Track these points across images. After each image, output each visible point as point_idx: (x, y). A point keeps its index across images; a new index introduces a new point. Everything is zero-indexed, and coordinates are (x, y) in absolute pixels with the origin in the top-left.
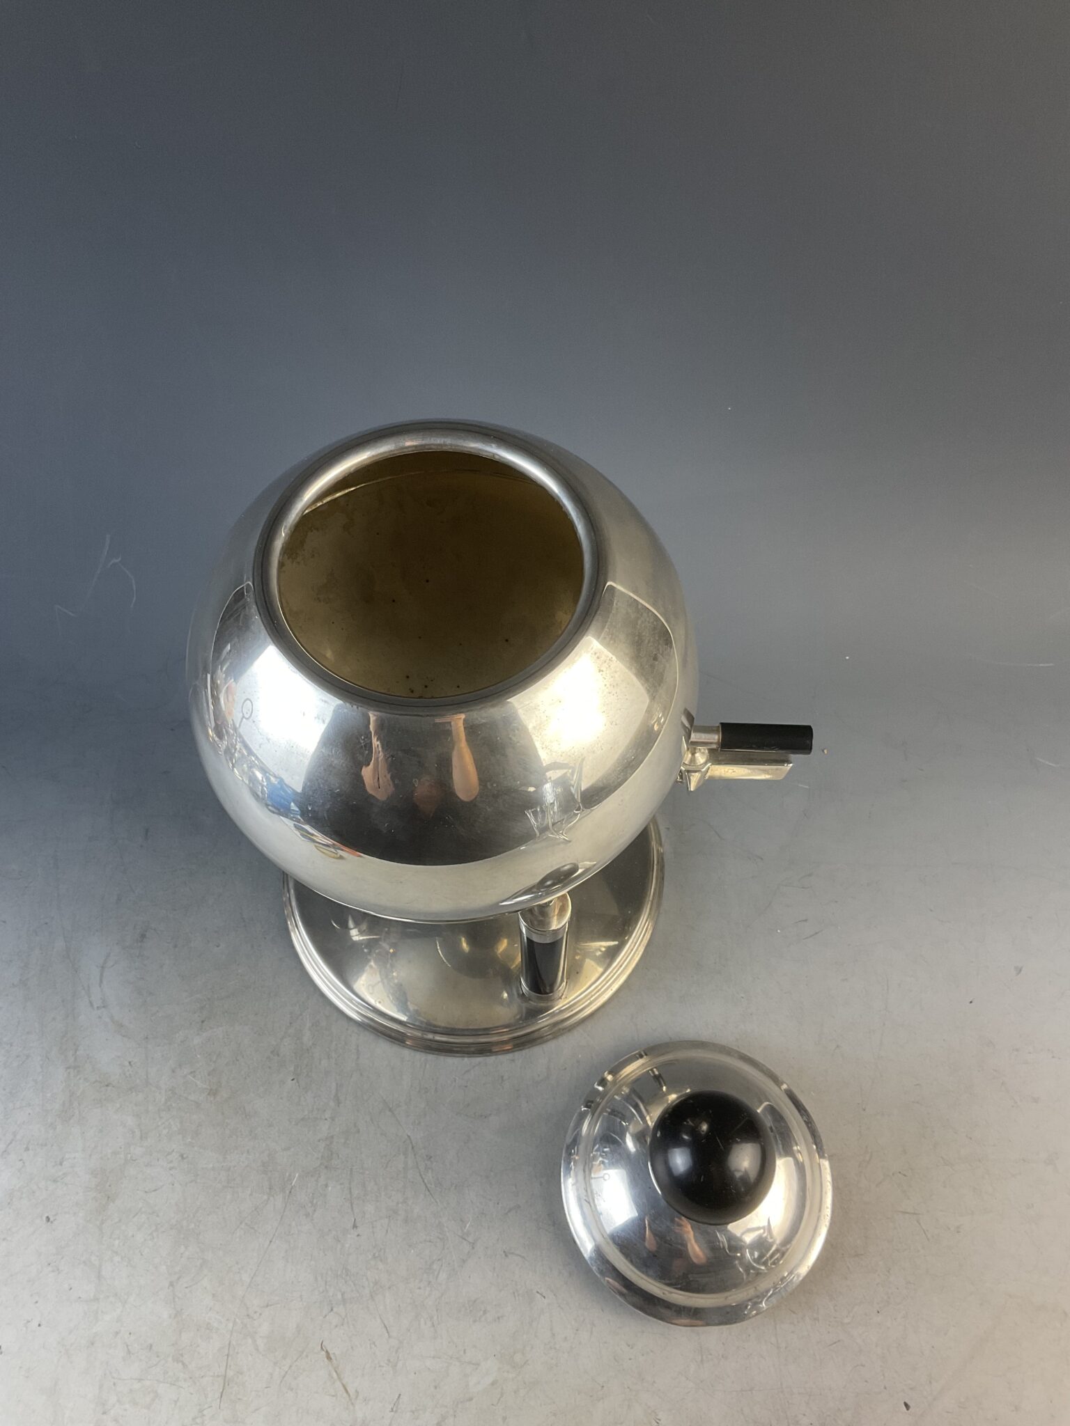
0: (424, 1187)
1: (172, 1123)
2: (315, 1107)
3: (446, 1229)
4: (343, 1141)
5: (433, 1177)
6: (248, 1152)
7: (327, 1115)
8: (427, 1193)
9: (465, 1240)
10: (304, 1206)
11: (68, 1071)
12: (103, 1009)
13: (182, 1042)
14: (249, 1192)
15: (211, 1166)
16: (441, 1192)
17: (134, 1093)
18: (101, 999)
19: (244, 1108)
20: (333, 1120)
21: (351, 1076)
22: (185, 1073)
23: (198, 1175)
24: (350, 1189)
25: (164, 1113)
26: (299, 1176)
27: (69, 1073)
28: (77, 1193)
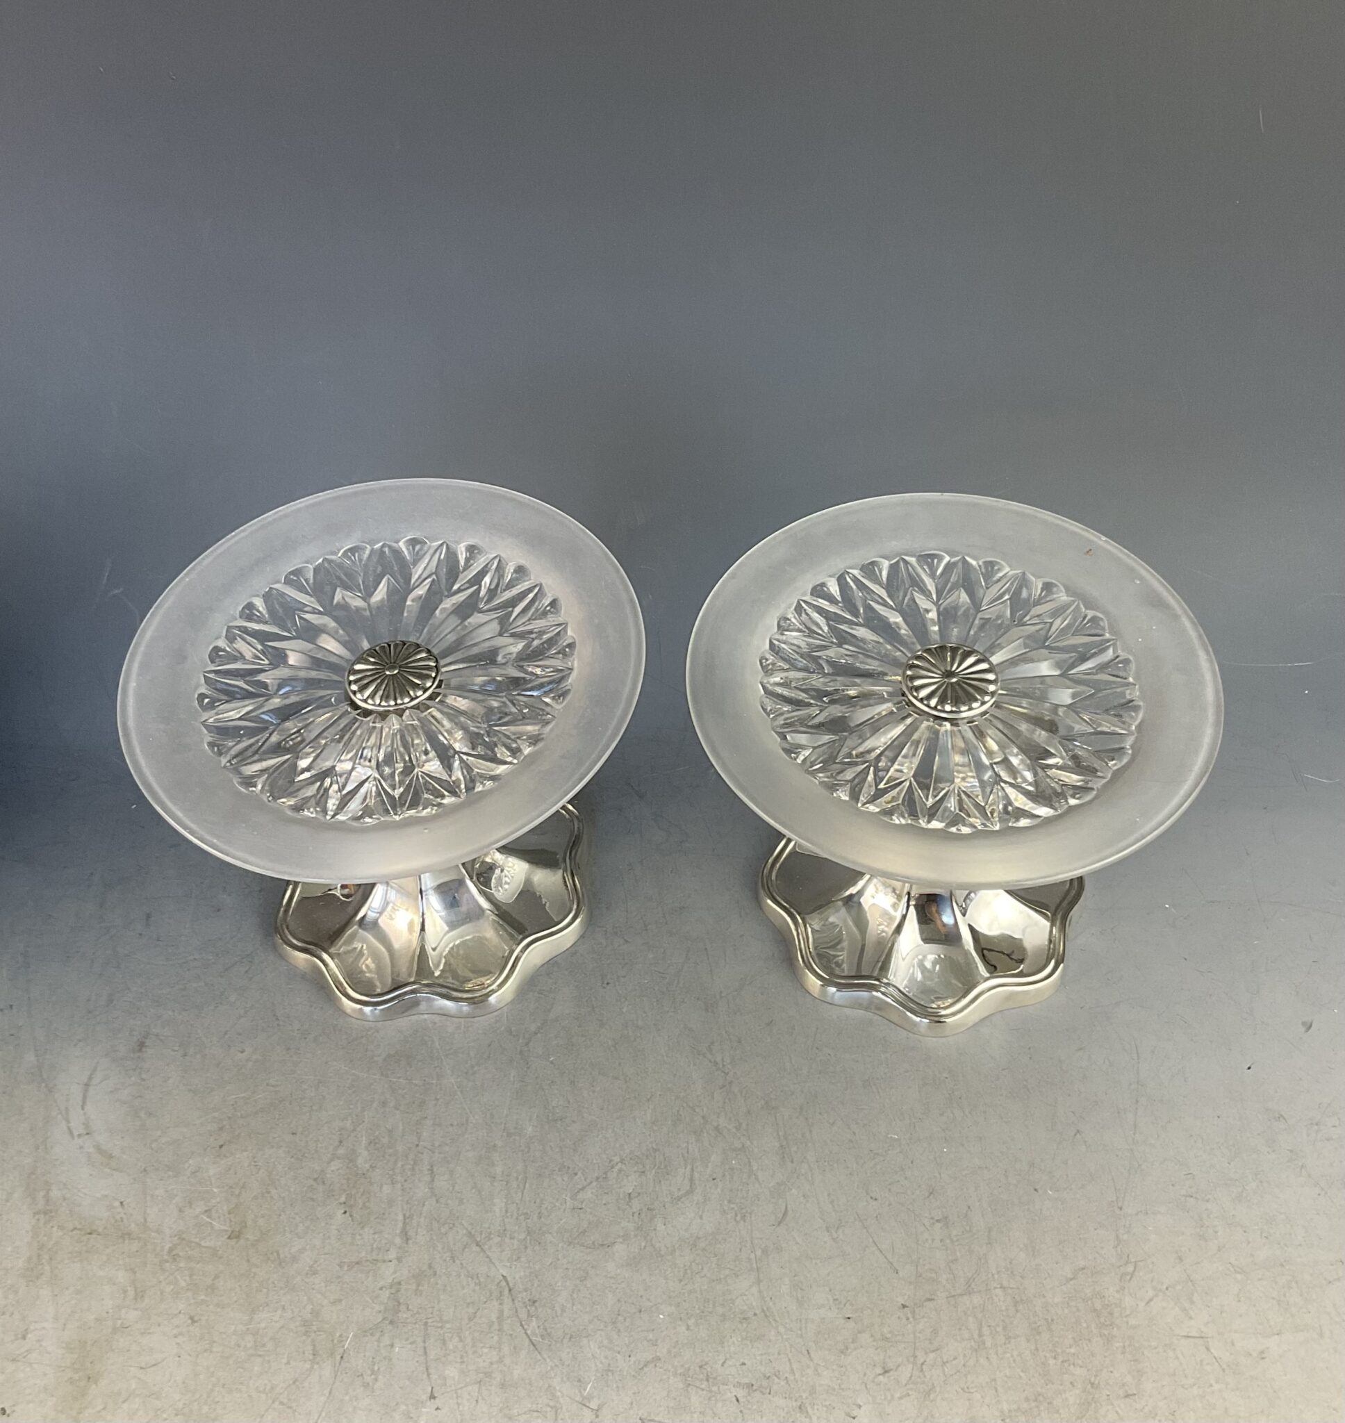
0: (527, 1340)
1: (178, 1277)
2: (375, 1246)
3: (559, 1394)
4: (414, 1287)
5: (539, 1327)
6: (284, 1308)
7: (392, 1255)
8: (532, 1347)
9: (584, 1405)
10: (362, 1375)
11: (37, 1217)
12: (87, 1137)
13: (193, 1173)
14: (285, 1361)
15: (233, 1328)
16: (550, 1345)
17: (126, 1242)
18: (84, 1124)
19: (278, 1253)
20: (399, 1260)
21: (424, 1205)
22: (198, 1211)
23: (214, 1342)
24: (425, 1348)
25: (167, 1264)
26: (355, 1336)
27: (38, 1220)
28: (45, 1375)
